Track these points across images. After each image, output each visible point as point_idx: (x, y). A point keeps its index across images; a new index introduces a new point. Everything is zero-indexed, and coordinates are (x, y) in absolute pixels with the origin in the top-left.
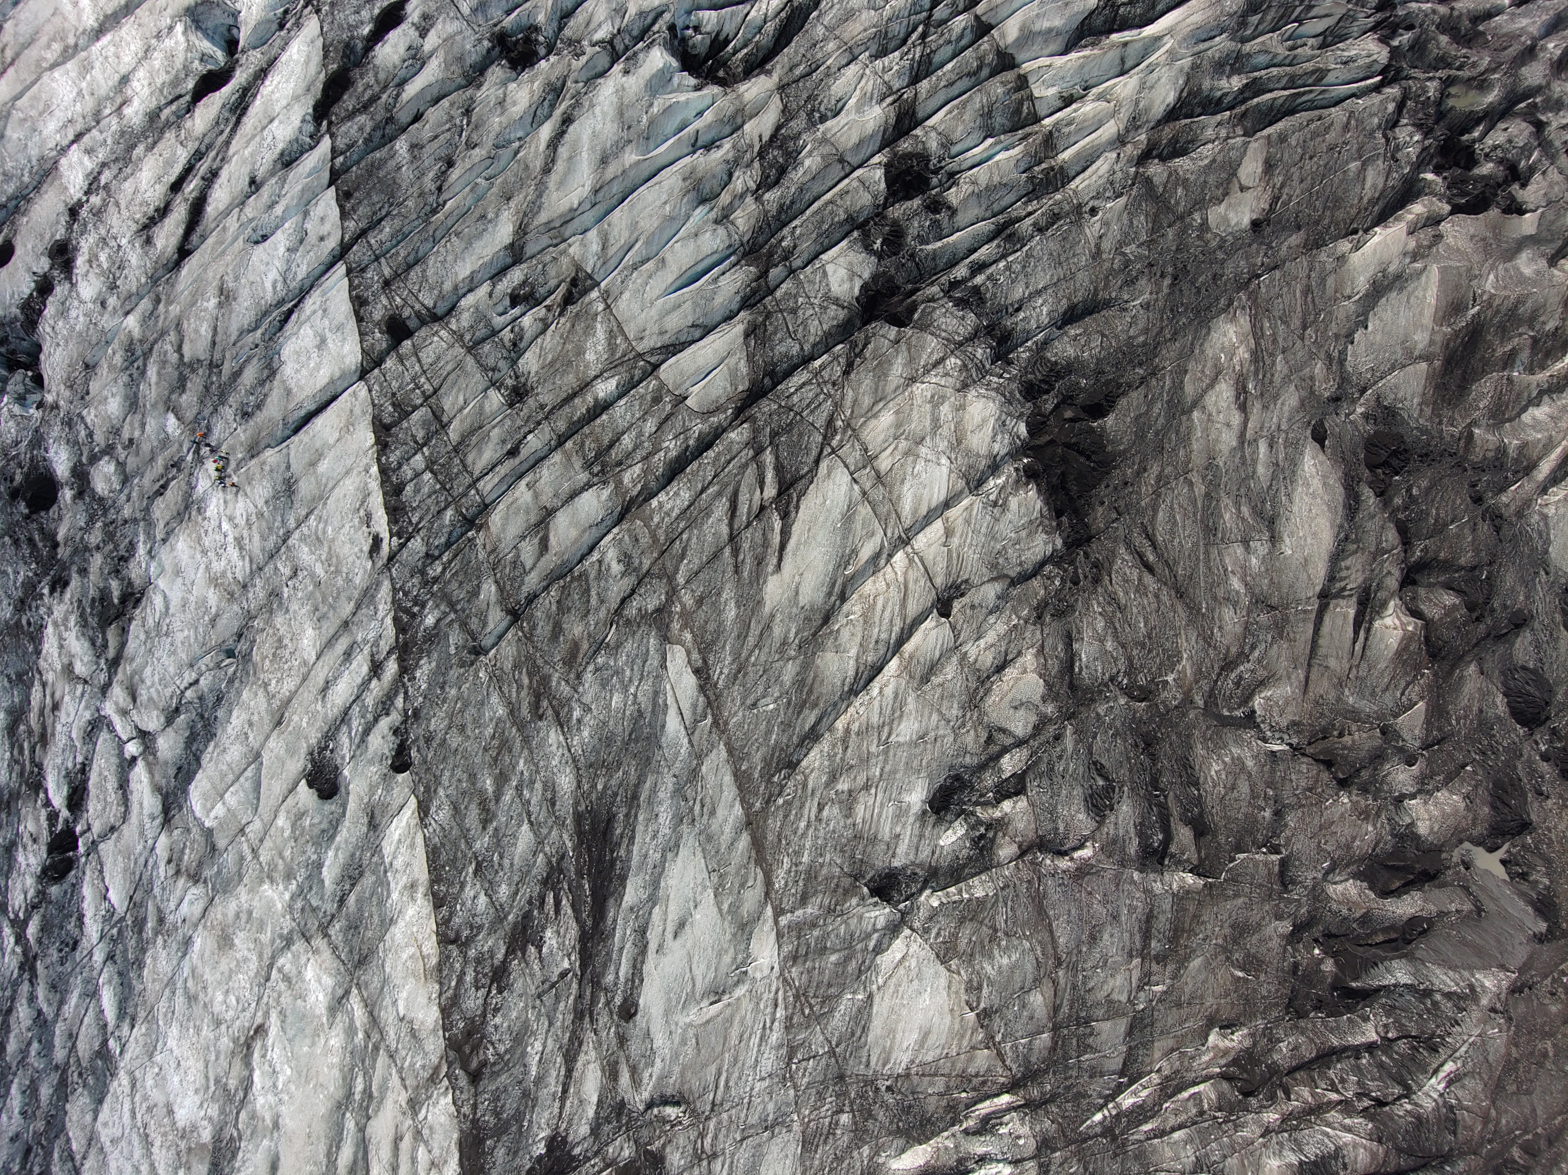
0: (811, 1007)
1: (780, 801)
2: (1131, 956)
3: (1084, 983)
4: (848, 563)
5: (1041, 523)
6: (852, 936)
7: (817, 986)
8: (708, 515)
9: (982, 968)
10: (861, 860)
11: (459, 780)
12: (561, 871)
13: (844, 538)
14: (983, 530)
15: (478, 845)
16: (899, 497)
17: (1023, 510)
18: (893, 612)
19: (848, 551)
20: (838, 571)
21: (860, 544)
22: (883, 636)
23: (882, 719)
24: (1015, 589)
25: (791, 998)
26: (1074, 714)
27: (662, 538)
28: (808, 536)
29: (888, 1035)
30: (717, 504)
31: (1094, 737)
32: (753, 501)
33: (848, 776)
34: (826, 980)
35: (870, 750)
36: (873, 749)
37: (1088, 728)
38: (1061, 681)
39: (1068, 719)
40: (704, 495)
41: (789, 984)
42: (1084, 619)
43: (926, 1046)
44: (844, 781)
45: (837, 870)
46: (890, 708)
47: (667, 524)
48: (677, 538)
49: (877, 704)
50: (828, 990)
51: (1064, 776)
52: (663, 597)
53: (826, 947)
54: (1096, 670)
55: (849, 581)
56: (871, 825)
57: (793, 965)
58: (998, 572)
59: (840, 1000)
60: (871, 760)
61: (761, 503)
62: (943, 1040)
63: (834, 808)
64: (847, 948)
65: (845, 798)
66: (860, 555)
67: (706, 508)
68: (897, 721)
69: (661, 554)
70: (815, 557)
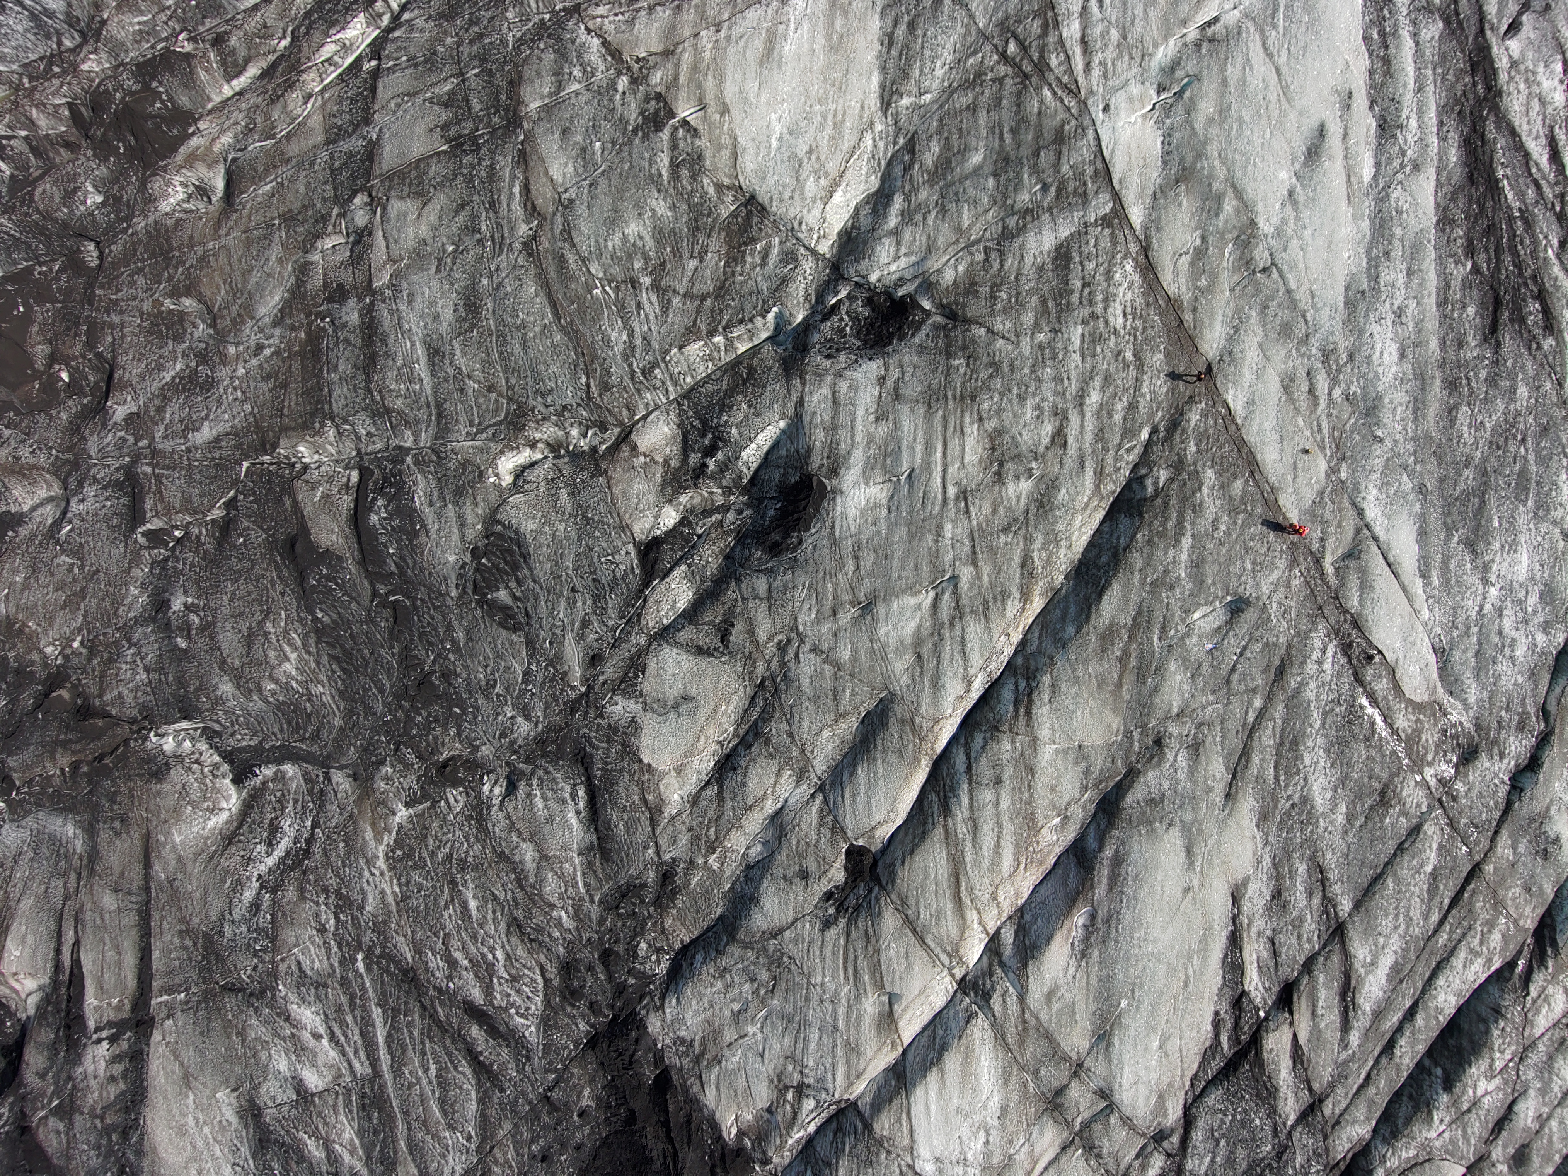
0: (1005, 56)
1: (1145, 433)
2: (393, 286)
3: (474, 217)
4: (1090, 928)
5: (697, 1060)
6: (943, 211)
7: (998, 101)
8: (1396, 969)
9: (673, 207)
10: (949, 356)
12: (1561, 218)
13: (1107, 980)
14: (814, 1035)
16: (1006, 1079)
17: (741, 1083)
18: (977, 848)
19: (1096, 954)
20: (1109, 911)
21: (1072, 971)
22: (987, 795)
23: (958, 632)
24: (721, 918)
25: (1054, 61)
26: (573, 707)
27: (1480, 904)
28: (1186, 969)
29: (842, 36)
30: (1381, 993)
31: (527, 673)
32: (1309, 1014)
33: (1010, 508)
34: (983, 115)
35: (972, 569)
36: (966, 573)
37: (542, 688)
38: (606, 763)
39: (582, 695)
40: (1408, 1004)
41: (1065, 87)
42: (582, 890)
43: (764, 32)
44: (1018, 498)
45: (1001, 324)
46: (946, 657)
47: (1472, 933)
48: (1448, 911)
49: (976, 659)
50: (976, 98)
51: (573, 590)
52: (1460, 787)
53: (996, 175)
54: (545, 799)
55: (1078, 893)
56: (945, 427)
57: (1063, 125)
58: (765, 948)
59: (946, 84)
60: (967, 548)
61: (1291, 1013)
62: (732, 50)
63: (1030, 442)
64: (947, 186)
65: (1010, 465)
66: (1067, 950)
67: (1401, 981)
68: (925, 632)
69: (1475, 871)
70: (1164, 929)
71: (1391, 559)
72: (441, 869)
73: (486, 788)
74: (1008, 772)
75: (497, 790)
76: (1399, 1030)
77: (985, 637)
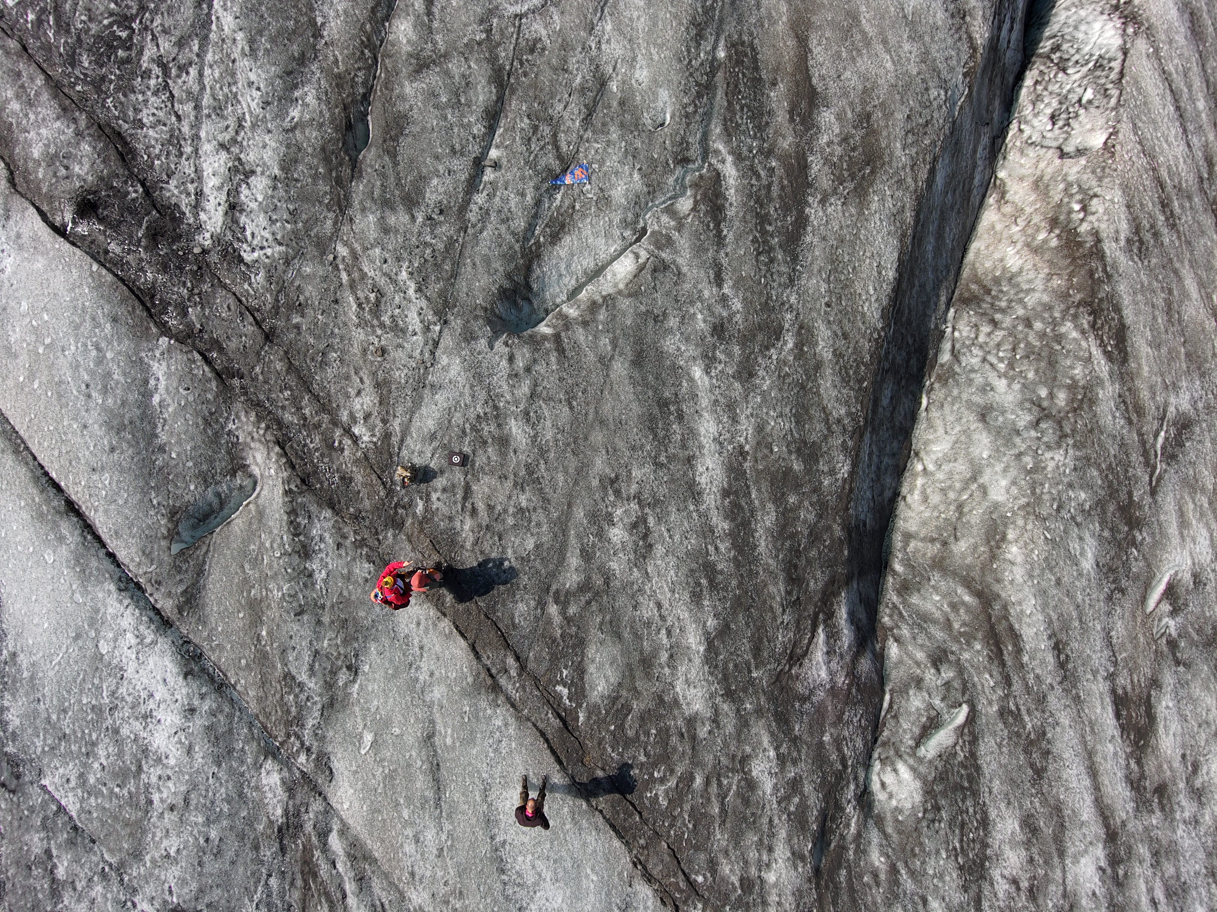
77: (1146, 131)
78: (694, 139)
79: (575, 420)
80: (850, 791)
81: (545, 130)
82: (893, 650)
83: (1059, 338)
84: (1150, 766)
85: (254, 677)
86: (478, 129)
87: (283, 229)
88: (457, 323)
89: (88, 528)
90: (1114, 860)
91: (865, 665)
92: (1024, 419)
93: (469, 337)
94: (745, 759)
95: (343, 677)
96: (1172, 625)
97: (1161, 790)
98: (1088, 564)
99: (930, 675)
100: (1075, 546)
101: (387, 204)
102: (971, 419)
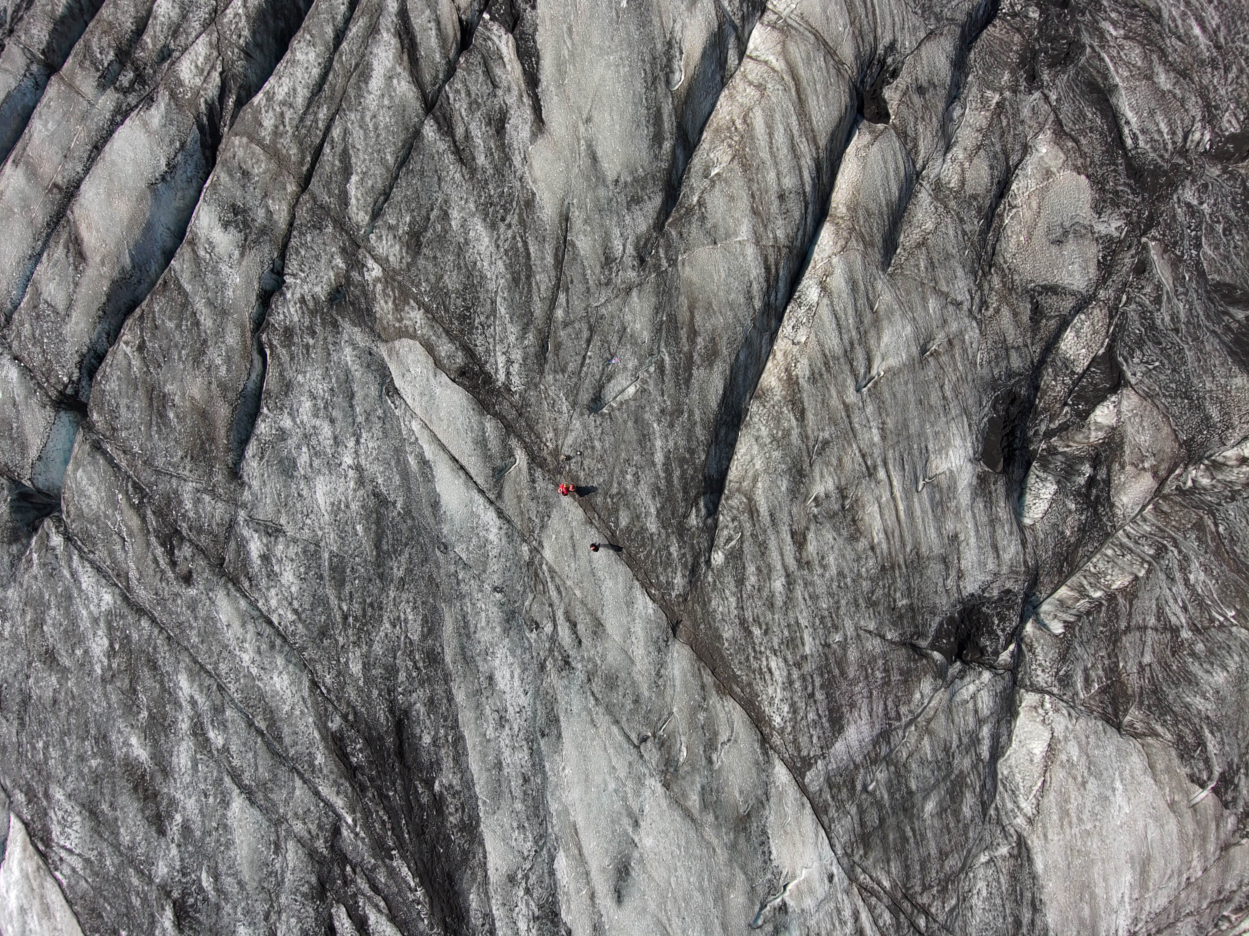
0: (926, 912)
1: (718, 558)
4: (669, 70)
6: (947, 749)
8: (365, 76)
9: (1188, 707)
10: (911, 607)
11: (81, 758)
12: (343, 859)
13: (644, 23)
15: (161, 870)
18: (788, 129)
19: (659, 46)
20: (656, 89)
21: (678, 27)
22: (789, 182)
23: (845, 337)
24: (969, 50)
25: (887, 917)
26: (1152, 222)
27: (294, 151)
28: (573, 44)
29: (1081, 900)
30: (375, 51)
31: (1198, 246)
32: (443, 22)
33: (827, 465)
34: (934, 852)
35: (847, 401)
36: (851, 397)
37: (1182, 234)
38: (1115, 171)
39: (1144, 234)
40: (344, 46)
41: (873, 893)
42: (1104, 55)
43: (1151, 887)
44: (822, 476)
45: (874, 645)
46: (850, 312)
47: (295, 123)
48: (323, 141)
49: (825, 313)
50: (942, 866)
51: (1177, 331)
52: (339, 262)
53: (910, 793)
54: (1159, 132)
55: (685, 103)
56: (901, 536)
57: (866, 854)
58: (938, 20)
59: (971, 875)
60: (856, 420)
61: (460, 20)
62: (1176, 863)
63: (824, 532)
64: (948, 775)
65: (836, 507)
66: (686, 47)
67: (357, 65)
68: (872, 333)
69: (305, 183)
70: (602, 78)
71: (461, 473)
72: (1231, 57)
73: (1207, 137)
74: (774, 207)
75: (1197, 136)
76: (348, 20)
77: (821, 335)
78: (655, 348)
79: (615, 441)
80: (703, 559)
81: (606, 345)
82: (721, 518)
83: (782, 413)
84: (804, 555)
85: (519, 518)
86: (584, 346)
87: (523, 381)
88: (578, 410)
89: (467, 474)
90: (789, 583)
91: (709, 521)
92: (768, 440)
93: (582, 414)
94: (668, 547)
95: (546, 519)
96: (815, 510)
97: (808, 563)
98: (783, 489)
99: (730, 525)
100: (779, 483)
101: (556, 372)
102: (753, 440)
